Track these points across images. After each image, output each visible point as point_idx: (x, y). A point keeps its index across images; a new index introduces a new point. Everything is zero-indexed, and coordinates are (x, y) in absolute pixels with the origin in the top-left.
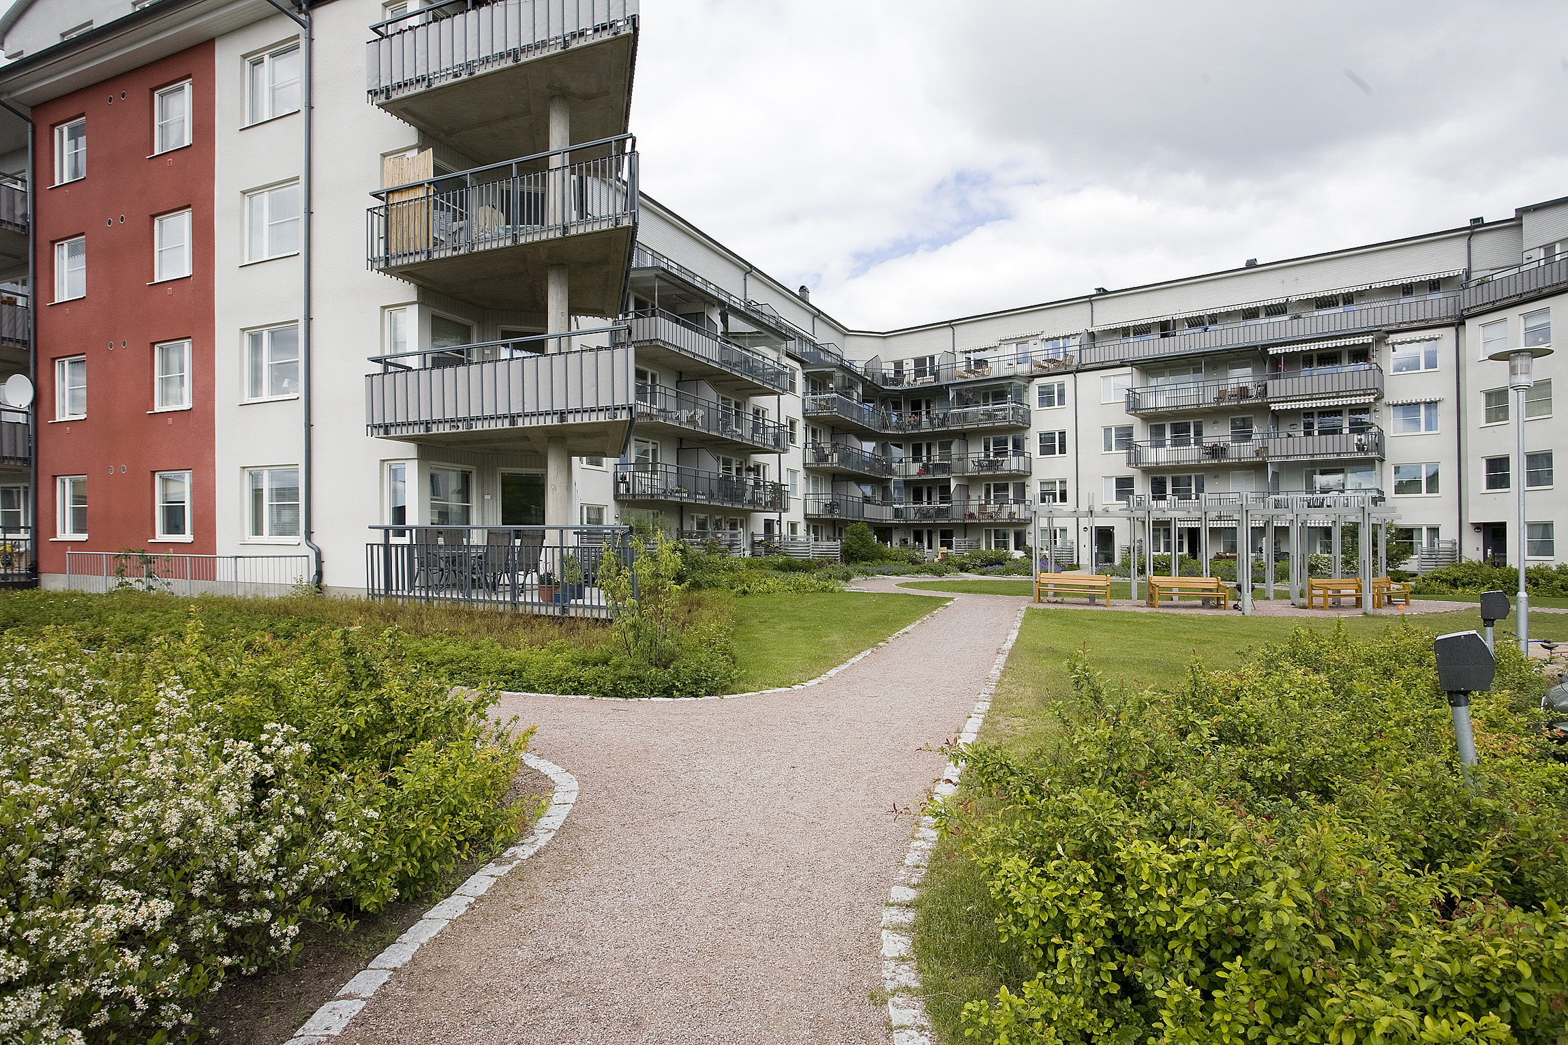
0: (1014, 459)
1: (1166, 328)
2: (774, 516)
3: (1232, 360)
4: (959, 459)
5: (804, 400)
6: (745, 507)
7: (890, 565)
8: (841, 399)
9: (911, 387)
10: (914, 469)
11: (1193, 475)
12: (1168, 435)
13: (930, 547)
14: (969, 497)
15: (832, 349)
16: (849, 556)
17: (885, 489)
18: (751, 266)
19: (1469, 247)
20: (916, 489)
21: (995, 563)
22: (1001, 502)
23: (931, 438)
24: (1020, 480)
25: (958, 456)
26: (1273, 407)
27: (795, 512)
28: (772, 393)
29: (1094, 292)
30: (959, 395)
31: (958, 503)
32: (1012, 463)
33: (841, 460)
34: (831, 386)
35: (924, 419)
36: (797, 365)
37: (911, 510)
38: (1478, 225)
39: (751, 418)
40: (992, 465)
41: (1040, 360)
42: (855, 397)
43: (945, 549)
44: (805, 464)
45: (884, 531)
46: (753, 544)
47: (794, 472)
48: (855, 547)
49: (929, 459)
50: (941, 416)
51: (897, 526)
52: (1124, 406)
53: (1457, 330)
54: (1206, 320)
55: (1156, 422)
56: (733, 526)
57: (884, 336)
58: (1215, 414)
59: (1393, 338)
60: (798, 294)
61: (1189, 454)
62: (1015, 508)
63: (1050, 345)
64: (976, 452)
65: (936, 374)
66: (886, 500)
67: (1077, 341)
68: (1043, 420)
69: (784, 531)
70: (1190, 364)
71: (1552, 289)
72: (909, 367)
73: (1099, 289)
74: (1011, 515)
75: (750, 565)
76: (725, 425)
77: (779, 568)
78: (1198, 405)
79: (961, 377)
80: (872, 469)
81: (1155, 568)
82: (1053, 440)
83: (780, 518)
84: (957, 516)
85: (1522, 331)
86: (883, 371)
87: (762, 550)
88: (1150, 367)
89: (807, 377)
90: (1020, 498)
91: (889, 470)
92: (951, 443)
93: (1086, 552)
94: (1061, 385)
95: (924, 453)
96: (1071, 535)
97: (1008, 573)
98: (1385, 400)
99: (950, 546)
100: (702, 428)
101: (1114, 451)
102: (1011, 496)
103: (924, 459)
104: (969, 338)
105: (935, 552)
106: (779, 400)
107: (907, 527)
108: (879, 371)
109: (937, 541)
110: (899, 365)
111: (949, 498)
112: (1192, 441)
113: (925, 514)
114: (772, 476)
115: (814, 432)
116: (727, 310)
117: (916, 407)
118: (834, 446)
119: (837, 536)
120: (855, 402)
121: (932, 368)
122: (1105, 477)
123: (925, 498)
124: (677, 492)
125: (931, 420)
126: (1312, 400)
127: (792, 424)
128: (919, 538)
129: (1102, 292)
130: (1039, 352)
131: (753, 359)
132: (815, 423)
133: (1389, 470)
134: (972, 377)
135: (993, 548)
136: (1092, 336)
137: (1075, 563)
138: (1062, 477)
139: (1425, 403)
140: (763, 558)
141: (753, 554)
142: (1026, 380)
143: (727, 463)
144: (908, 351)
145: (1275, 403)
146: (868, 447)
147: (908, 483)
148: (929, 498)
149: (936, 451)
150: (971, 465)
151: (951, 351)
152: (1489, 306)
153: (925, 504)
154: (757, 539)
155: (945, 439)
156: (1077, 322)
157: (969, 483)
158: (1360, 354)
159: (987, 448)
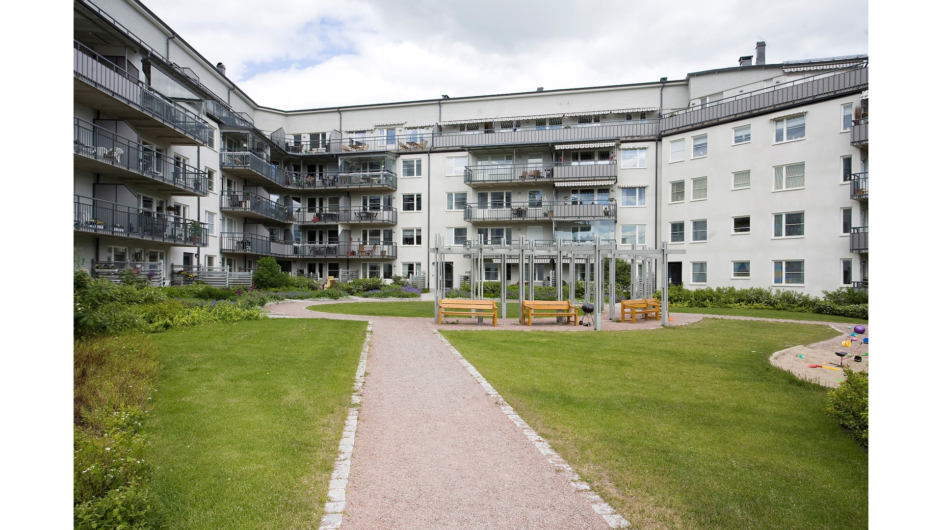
0: (386, 213)
1: (488, 127)
2: (193, 250)
3: (531, 152)
4: (345, 211)
5: (221, 155)
6: (166, 241)
7: (294, 291)
8: (253, 157)
9: (307, 154)
10: (310, 217)
11: (505, 228)
12: (489, 200)
13: (321, 276)
14: (351, 239)
15: (245, 117)
16: (260, 283)
17: (287, 232)
18: (173, 33)
19: (661, 94)
20: (310, 232)
21: (371, 289)
22: (376, 243)
23: (322, 194)
24: (388, 229)
25: (344, 209)
26: (557, 184)
27: (213, 248)
28: (193, 143)
29: (442, 98)
30: (346, 163)
31: (343, 244)
32: (383, 216)
33: (253, 207)
34: (245, 145)
35: (317, 179)
36: (215, 125)
37: (306, 248)
38: (664, 82)
39: (172, 162)
40: (369, 216)
41: (404, 142)
42: (265, 157)
43: (332, 278)
44: (221, 208)
45: (286, 264)
46: (173, 274)
47: (211, 214)
48: (265, 276)
49: (321, 210)
50: (331, 178)
51: (295, 260)
52: (462, 179)
53: (657, 144)
54: (514, 124)
55: (482, 190)
56: (153, 258)
57: (286, 114)
58: (520, 187)
59: (623, 146)
60: (216, 67)
61: (504, 213)
62: (386, 248)
63: (410, 132)
64: (357, 206)
65: (328, 147)
66: (287, 240)
67: (430, 130)
68: (406, 186)
69: (202, 262)
70: (505, 153)
71: (710, 123)
72: (306, 140)
73: (445, 96)
74: (383, 252)
75: (171, 295)
76: (146, 167)
77: (200, 296)
78: (511, 180)
79: (346, 150)
80: (277, 215)
81: (485, 291)
82: (413, 199)
83: (199, 251)
84: (342, 253)
85: (692, 147)
86: (286, 141)
87: (181, 279)
88: (480, 153)
89: (224, 136)
90: (389, 240)
91: (290, 216)
92: (338, 199)
93: (433, 280)
94: (419, 161)
95: (317, 205)
96: (424, 268)
97: (385, 295)
98: (618, 184)
99: (336, 275)
100: (121, 164)
101: (454, 210)
102: (382, 239)
103: (318, 210)
104: (353, 122)
105: (326, 280)
106: (198, 152)
107: (303, 261)
108: (282, 140)
109: (326, 271)
110: (298, 137)
111: (337, 240)
112: (505, 205)
113: (317, 251)
114: (191, 215)
115: (229, 184)
116: (150, 60)
117: (311, 170)
118: (246, 196)
119: (247, 267)
120: (265, 161)
121: (324, 142)
122: (448, 228)
123: (317, 239)
124: (91, 223)
125: (323, 181)
126: (579, 181)
127: (210, 174)
128: (312, 269)
129: (446, 98)
130: (403, 136)
131: (175, 110)
132: (230, 175)
133: (619, 227)
134: (354, 151)
135: (368, 277)
136: (440, 128)
137: (426, 287)
138: (418, 226)
139: (640, 188)
140: (182, 287)
141: (172, 283)
142: (395, 155)
143: (148, 203)
144: (306, 128)
145: (557, 182)
146: (274, 198)
147: (304, 228)
148: (321, 239)
149: (326, 204)
150: (353, 216)
151: (339, 130)
152: (676, 130)
153: (317, 244)
154: (177, 269)
155: (334, 196)
156: (429, 117)
157: (352, 228)
158: (605, 154)
159: (365, 204)
